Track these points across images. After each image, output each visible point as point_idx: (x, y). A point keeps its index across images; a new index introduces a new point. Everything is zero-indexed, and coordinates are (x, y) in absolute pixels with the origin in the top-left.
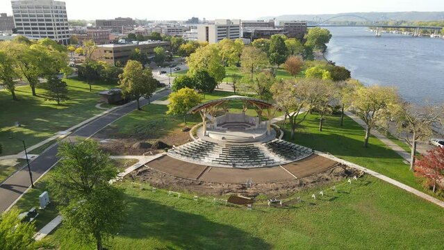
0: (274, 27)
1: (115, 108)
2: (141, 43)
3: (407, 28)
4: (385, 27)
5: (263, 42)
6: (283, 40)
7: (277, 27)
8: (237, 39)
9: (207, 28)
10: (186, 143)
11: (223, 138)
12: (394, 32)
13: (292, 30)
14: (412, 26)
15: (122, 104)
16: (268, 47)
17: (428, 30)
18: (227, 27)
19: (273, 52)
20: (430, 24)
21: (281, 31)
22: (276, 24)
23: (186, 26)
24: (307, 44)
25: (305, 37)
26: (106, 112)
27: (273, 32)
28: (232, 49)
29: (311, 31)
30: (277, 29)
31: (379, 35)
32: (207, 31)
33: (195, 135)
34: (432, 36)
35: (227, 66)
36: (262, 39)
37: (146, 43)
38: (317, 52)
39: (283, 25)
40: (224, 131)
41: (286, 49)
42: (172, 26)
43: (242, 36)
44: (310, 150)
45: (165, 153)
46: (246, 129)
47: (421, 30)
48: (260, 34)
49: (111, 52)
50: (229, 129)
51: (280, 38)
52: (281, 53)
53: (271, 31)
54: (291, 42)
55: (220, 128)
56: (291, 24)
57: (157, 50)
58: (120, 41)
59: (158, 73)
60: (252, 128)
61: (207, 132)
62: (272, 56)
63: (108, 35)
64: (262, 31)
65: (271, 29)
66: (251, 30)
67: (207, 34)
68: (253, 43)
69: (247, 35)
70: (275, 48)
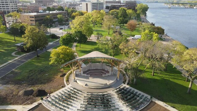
0: (121, 4)
1: (24, 54)
2: (51, 12)
3: (183, 4)
4: (172, 3)
5: (115, 11)
6: (125, 11)
7: (123, 3)
8: (102, 10)
9: (87, 4)
10: (60, 89)
11: (86, 85)
12: (177, 6)
13: (129, 5)
14: (185, 3)
15: (28, 52)
16: (118, 14)
17: (193, 5)
18: (97, 4)
19: (121, 17)
20: (194, 2)
21: (124, 5)
22: (122, 2)
23: (78, 3)
24: (138, 12)
25: (136, 9)
26: (17, 58)
27: (120, 6)
28: (99, 16)
29: (138, 5)
30: (122, 4)
31: (170, 7)
32: (87, 5)
33: (68, 81)
34: (195, 8)
35: (96, 24)
36: (115, 10)
37: (54, 12)
38: (142, 16)
39: (125, 2)
40: (87, 78)
41: (127, 15)
42: (72, 3)
43: (105, 8)
44: (149, 97)
45: (40, 101)
46: (103, 75)
47: (190, 5)
48: (114, 7)
49: (33, 17)
50: (91, 76)
51: (124, 9)
52: (125, 18)
53: (119, 5)
54: (130, 11)
55: (85, 75)
56: (129, 2)
57: (59, 16)
58: (40, 11)
59: (58, 29)
60: (107, 74)
61: (76, 78)
62: (120, 20)
63: (38, 7)
64: (115, 5)
65: (119, 4)
66: (109, 5)
67: (87, 7)
68: (110, 12)
69: (107, 8)
70: (122, 15)
